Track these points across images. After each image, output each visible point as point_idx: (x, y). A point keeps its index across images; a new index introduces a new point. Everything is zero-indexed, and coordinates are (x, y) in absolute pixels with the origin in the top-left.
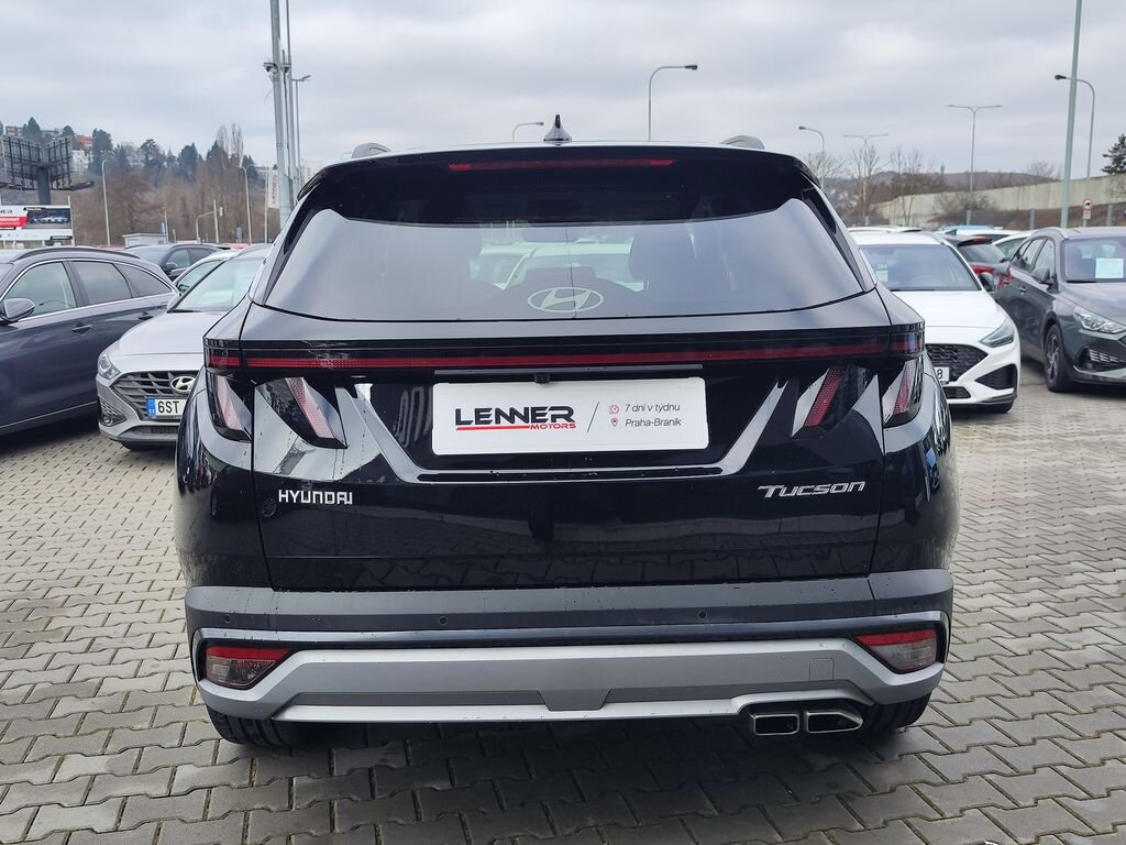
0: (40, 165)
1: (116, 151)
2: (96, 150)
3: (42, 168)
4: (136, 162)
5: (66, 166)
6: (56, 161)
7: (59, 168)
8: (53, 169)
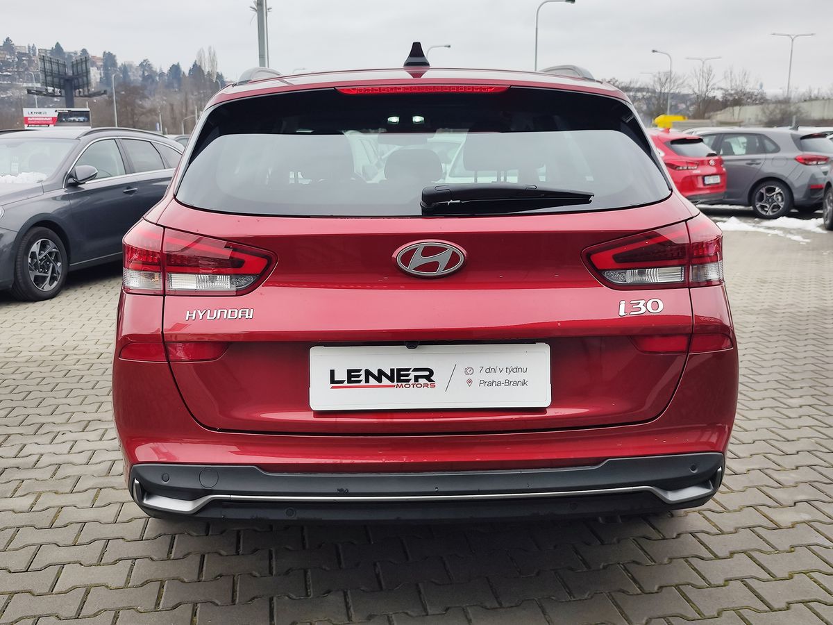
0: (67, 78)
1: (120, 68)
2: (105, 67)
3: (67, 80)
4: (136, 77)
5: (85, 78)
6: (78, 75)
7: (80, 80)
8: (76, 81)
